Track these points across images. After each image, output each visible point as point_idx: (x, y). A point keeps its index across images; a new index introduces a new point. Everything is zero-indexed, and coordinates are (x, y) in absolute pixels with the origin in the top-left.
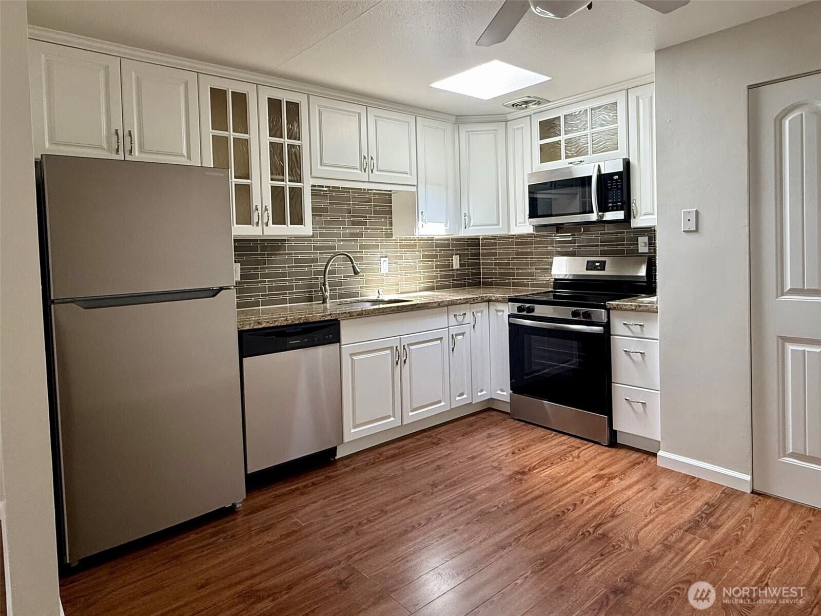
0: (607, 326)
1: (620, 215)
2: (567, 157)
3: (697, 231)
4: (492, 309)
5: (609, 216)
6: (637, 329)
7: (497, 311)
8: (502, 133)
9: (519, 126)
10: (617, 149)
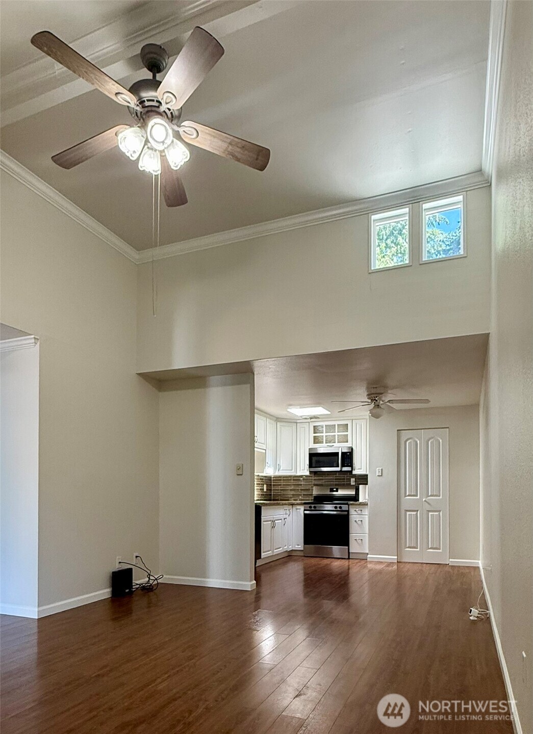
0: (348, 511)
1: (348, 469)
2: (326, 443)
3: (381, 476)
4: (294, 508)
5: (345, 469)
6: (359, 512)
7: (297, 509)
8: (294, 427)
9: (303, 426)
10: (347, 442)
